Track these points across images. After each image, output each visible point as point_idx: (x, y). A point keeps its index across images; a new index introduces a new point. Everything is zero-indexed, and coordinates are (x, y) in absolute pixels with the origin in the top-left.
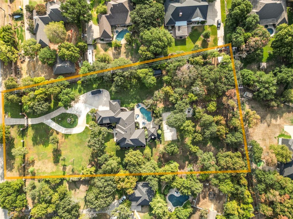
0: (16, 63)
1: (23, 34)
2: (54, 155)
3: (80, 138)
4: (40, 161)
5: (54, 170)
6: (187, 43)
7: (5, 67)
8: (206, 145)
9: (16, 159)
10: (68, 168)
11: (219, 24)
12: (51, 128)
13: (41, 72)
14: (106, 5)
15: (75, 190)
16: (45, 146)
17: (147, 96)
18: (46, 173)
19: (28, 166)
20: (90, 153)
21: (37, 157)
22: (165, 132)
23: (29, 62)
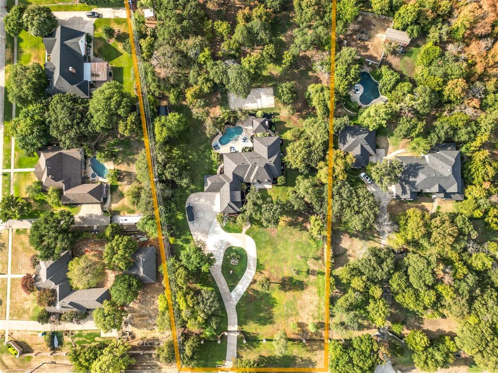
0: (134, 348)
1: (85, 333)
2: (290, 289)
3: (263, 244)
4: (299, 313)
5: (315, 290)
6: (119, 66)
7: (139, 368)
8: (284, 42)
9: (295, 354)
10: (312, 267)
11: (93, 15)
12: (246, 292)
13: (151, 306)
14: (48, 188)
15: (349, 255)
16: (275, 305)
17: (202, 132)
18: (319, 304)
19: (307, 334)
20: (289, 229)
21: (292, 318)
22: (260, 107)
23: (133, 325)
